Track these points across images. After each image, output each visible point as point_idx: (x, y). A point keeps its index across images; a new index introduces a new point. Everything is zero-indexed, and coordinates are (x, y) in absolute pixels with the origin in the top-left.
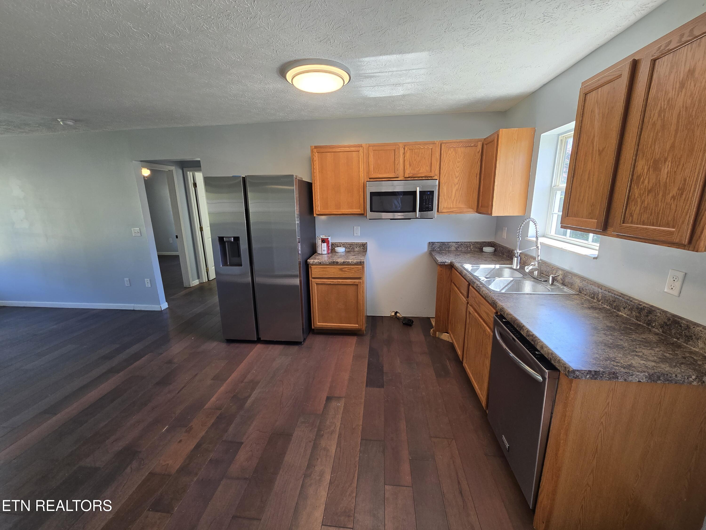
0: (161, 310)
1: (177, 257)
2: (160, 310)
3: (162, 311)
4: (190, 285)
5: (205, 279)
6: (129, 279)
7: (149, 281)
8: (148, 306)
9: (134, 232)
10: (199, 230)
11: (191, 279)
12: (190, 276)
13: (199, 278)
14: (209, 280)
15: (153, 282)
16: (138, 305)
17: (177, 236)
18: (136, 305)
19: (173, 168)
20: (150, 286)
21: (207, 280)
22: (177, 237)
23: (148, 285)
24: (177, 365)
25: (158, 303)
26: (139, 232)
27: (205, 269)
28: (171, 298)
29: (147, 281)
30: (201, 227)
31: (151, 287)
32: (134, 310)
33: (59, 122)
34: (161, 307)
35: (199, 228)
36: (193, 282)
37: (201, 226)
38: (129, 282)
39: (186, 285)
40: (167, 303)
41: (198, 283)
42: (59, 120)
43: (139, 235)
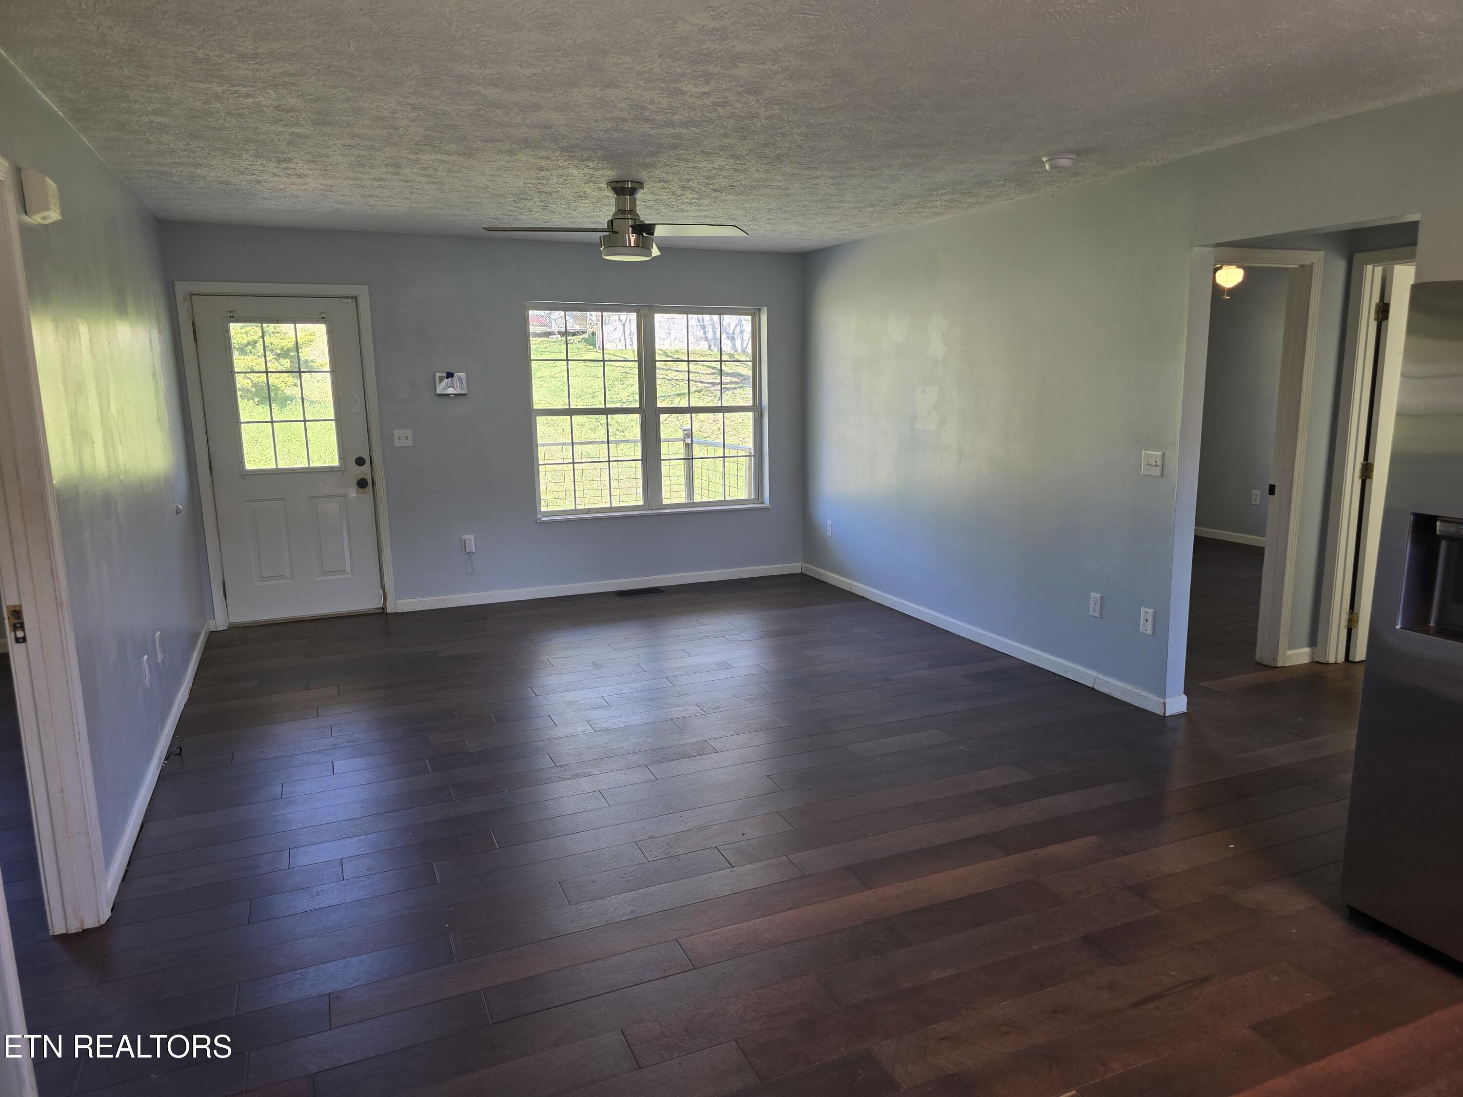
0: (1165, 713)
1: (1258, 553)
2: (1158, 711)
3: (1164, 717)
4: (1275, 660)
5: (1335, 653)
6: (1102, 597)
7: (1150, 618)
8: (1131, 688)
9: (1146, 463)
10: (1358, 473)
11: (1283, 640)
12: (1284, 629)
13: (1313, 642)
14: (1351, 659)
15: (1161, 621)
16: (1107, 679)
17: (1274, 486)
18: (1101, 676)
19: (1316, 257)
20: (1149, 632)
21: (1341, 658)
22: (1272, 490)
23: (1147, 628)
24: (1157, 912)
25: (1161, 691)
26: (1159, 463)
27: (1345, 617)
28: (1204, 684)
29: (1146, 613)
30: (1367, 464)
31: (1153, 635)
32: (1093, 689)
33: (1043, 163)
34: (1164, 703)
35: (1359, 467)
36: (1289, 652)
37: (1369, 461)
38: (1098, 606)
39: (1262, 654)
40: (1186, 697)
41: (1305, 660)
42: (1045, 160)
43: (1157, 472)
